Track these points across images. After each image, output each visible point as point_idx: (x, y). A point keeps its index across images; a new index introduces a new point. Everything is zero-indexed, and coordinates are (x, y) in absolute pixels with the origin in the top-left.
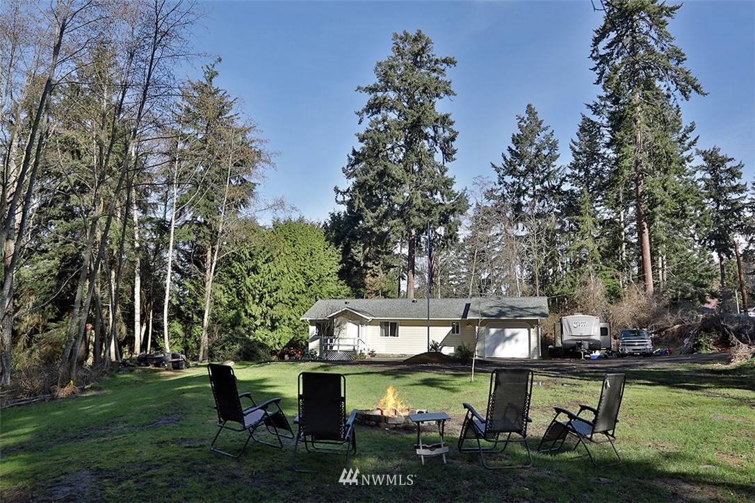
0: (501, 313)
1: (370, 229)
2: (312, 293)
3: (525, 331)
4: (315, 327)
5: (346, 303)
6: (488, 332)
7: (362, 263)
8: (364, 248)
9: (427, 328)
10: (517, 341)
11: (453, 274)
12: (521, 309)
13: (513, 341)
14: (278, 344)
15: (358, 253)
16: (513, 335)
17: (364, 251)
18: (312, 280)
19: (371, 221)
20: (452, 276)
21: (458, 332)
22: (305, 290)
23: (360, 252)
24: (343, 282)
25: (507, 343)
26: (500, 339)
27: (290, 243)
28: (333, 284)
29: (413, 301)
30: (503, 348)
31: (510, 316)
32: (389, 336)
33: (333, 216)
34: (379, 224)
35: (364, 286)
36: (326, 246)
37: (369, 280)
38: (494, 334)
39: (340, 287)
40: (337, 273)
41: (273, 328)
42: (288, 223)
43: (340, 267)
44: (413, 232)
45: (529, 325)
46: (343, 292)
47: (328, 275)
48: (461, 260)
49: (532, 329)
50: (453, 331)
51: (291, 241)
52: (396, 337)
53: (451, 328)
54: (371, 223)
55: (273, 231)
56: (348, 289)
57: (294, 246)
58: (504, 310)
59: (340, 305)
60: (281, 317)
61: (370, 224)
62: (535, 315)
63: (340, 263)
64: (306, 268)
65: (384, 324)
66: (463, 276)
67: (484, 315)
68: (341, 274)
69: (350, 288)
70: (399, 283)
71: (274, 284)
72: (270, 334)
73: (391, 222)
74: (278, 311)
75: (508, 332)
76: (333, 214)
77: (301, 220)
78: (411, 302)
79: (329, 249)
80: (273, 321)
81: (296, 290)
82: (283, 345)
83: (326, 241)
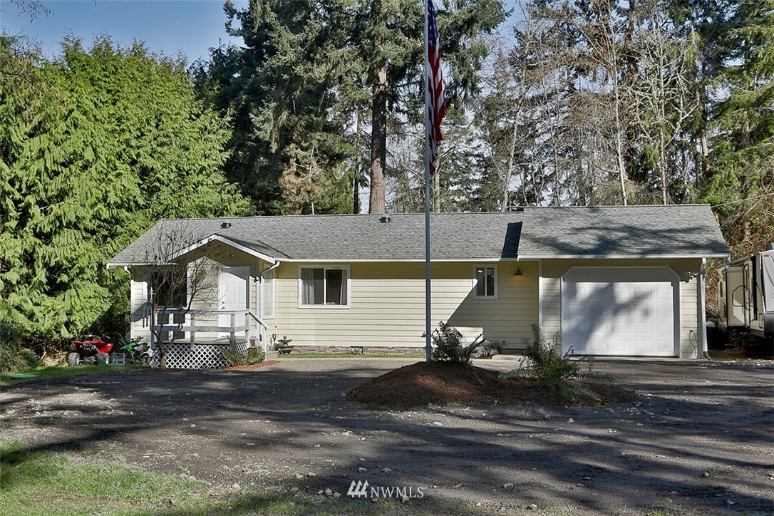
0: (606, 245)
1: (287, 68)
2: (161, 208)
3: (665, 288)
4: (145, 284)
5: (224, 226)
6: (572, 292)
7: (274, 147)
8: (277, 112)
9: (423, 283)
10: (646, 313)
11: (455, 184)
12: (656, 234)
13: (637, 314)
14: (67, 324)
15: (263, 122)
16: (637, 300)
17: (276, 119)
18: (159, 180)
19: (290, 50)
20: (455, 188)
21: (491, 292)
22: (141, 202)
23: (267, 120)
24: (233, 186)
25: (622, 319)
26: (604, 307)
27: (105, 96)
28: (212, 189)
29: (383, 220)
30: (613, 330)
31: (632, 252)
32: (325, 305)
33: (218, 55)
34: (308, 57)
35: (278, 194)
36: (196, 111)
37: (289, 179)
38: (591, 297)
39: (226, 197)
40: (220, 168)
41: (55, 288)
42: (103, 54)
43: (226, 155)
44: (383, 76)
45: (678, 272)
46: (234, 207)
47: (201, 172)
48: (470, 158)
49: (682, 285)
50: (479, 290)
51: (109, 91)
52: (340, 306)
53: (475, 281)
54: (291, 56)
55: (63, 70)
56: (246, 201)
57: (114, 104)
58: (615, 235)
59: (208, 230)
60: (72, 261)
61: (287, 58)
62: (695, 247)
63: (227, 147)
64: (141, 151)
65: (312, 275)
66: (475, 187)
67: (564, 248)
68: (229, 169)
69: (248, 199)
70: (356, 191)
71: (55, 186)
72: (48, 301)
73: (334, 54)
74: (64, 246)
75: (624, 291)
76: (218, 52)
77: (138, 52)
78: (377, 223)
79: (202, 117)
80: (53, 271)
81: (112, 199)
82: (80, 327)
83: (197, 99)
